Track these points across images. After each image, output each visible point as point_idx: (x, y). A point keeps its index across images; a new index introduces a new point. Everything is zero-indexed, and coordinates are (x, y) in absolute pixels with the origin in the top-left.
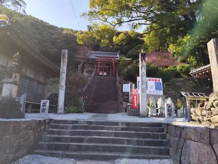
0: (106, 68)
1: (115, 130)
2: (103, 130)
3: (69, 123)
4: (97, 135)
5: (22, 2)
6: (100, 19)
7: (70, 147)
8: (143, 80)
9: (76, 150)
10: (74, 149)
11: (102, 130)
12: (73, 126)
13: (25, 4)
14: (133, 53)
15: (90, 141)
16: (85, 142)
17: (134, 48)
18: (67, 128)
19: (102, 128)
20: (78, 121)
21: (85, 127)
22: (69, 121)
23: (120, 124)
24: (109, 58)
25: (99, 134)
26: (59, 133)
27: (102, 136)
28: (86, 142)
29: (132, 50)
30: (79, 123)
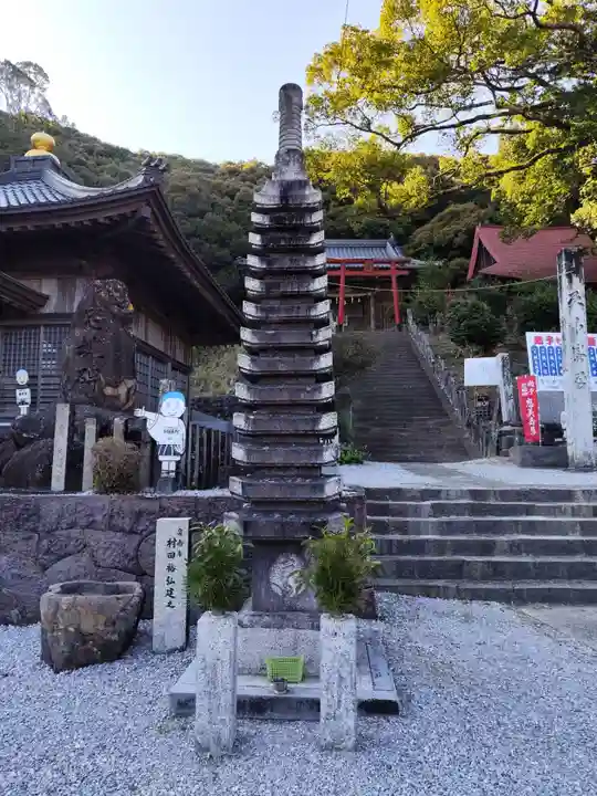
0: (356, 299)
1: (573, 515)
2: (532, 515)
3: (413, 498)
4: (523, 532)
5: (31, 69)
6: (347, 123)
7: (465, 568)
8: (576, 346)
9: (485, 578)
10: (478, 574)
11: (527, 515)
12: (433, 506)
13: (45, 76)
14: (435, 239)
15: (515, 548)
16: (498, 555)
17: (436, 218)
18: (417, 511)
19: (528, 511)
20: (439, 491)
21: (473, 510)
22: (410, 491)
23: (579, 494)
24: (375, 263)
25: (531, 527)
26: (402, 528)
27: (540, 534)
28: (504, 553)
29: (428, 226)
30: (443, 495)
